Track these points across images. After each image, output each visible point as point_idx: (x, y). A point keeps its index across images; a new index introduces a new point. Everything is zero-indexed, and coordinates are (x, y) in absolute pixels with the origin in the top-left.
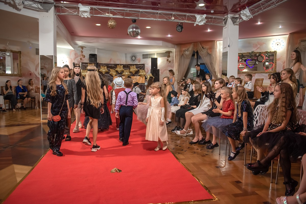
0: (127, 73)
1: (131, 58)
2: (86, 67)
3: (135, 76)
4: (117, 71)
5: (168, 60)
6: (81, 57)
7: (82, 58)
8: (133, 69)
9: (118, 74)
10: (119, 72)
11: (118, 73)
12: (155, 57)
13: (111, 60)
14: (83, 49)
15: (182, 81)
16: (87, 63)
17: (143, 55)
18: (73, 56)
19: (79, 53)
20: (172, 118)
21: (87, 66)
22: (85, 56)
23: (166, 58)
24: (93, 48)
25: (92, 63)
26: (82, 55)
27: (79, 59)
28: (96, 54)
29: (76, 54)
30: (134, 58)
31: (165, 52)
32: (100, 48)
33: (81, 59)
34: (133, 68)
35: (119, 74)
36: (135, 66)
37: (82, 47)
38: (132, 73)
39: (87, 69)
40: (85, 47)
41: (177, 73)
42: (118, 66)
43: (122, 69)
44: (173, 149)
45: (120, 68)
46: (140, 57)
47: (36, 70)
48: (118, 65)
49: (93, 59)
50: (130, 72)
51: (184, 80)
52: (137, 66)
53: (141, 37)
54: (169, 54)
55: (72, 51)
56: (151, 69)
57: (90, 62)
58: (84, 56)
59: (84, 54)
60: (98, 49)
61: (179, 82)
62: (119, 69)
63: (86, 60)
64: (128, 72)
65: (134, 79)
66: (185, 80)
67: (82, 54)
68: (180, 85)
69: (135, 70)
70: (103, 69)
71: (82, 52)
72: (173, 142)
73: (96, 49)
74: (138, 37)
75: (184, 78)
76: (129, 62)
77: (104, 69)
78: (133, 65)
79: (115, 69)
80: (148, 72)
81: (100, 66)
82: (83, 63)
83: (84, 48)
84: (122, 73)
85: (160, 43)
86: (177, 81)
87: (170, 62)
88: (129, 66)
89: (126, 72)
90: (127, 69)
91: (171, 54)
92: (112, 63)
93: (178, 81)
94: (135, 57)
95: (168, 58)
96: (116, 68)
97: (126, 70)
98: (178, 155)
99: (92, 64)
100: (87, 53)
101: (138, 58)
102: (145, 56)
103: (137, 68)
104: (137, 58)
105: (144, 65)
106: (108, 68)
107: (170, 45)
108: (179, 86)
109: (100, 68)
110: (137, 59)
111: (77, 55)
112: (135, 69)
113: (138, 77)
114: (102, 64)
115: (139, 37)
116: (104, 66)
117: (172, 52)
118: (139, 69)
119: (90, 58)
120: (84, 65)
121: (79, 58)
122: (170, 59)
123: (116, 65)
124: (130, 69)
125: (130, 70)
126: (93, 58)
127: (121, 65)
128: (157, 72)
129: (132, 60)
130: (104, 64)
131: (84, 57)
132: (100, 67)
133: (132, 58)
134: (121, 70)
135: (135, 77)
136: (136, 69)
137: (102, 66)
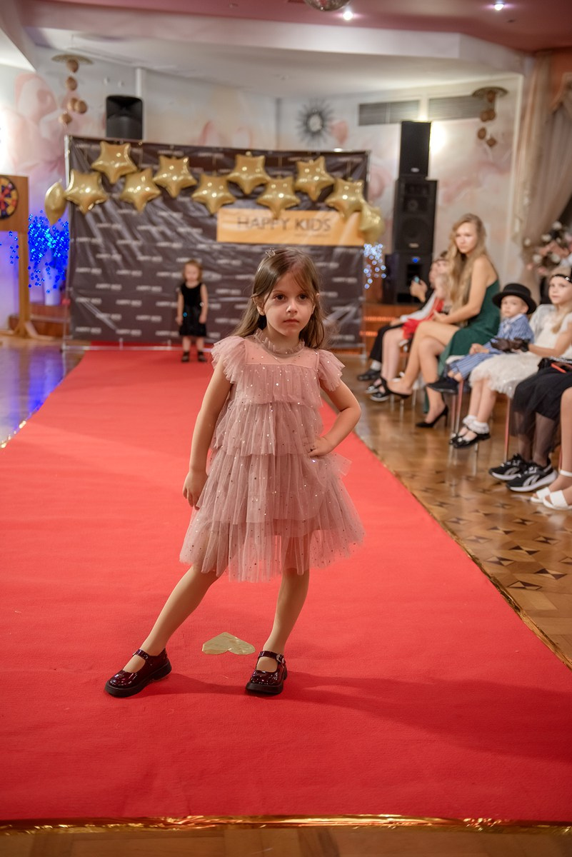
0: (281, 195)
1: (300, 123)
2: (90, 161)
3: (318, 209)
4: (234, 185)
5: (481, 134)
6: (69, 106)
7: (75, 116)
8: (313, 176)
9: (238, 198)
10: (247, 190)
11: (242, 191)
12: (421, 117)
13: (207, 128)
14: (75, 70)
15: (547, 238)
16: (97, 141)
17: (363, 108)
18: (29, 104)
19: (61, 90)
20: (494, 418)
21: (98, 153)
22: (88, 103)
23: (474, 123)
24: (125, 67)
25: (122, 140)
26: (74, 101)
27: (61, 120)
28: (138, 94)
29: (42, 95)
30: (315, 123)
31: (469, 93)
32: (156, 67)
33: (68, 120)
34: (313, 173)
35: (245, 197)
36: (322, 160)
37: (73, 62)
38: (305, 198)
39: (94, 170)
40: (88, 61)
41: (526, 201)
42: (240, 158)
43: (260, 173)
44: (500, 561)
45: (252, 169)
46: (344, 116)
48: (243, 152)
49: (125, 119)
50: (299, 192)
51: (556, 235)
52: (333, 160)
53: (356, 11)
54: (492, 100)
55: (23, 77)
56: (400, 181)
57: (108, 134)
58: (83, 104)
59: (83, 93)
60: (149, 72)
61: (532, 245)
62: (246, 173)
63: (93, 125)
64: (285, 191)
65: (317, 225)
66: (561, 238)
67: (74, 94)
68: (537, 258)
69: (320, 182)
70: (173, 173)
71: (73, 83)
72: (495, 528)
73: (139, 72)
74: (342, 11)
75: (557, 226)
76: (294, 140)
77: (177, 172)
78: (314, 155)
79: (228, 173)
80: (380, 194)
81: (157, 156)
82: (76, 139)
83: (83, 67)
84: (259, 194)
85: (450, 44)
86: (524, 240)
87: (492, 143)
88: (294, 163)
89: (279, 189)
90: (283, 177)
91: (500, 105)
92: (213, 142)
93: (528, 242)
94: (320, 114)
95: (484, 120)
96: (232, 166)
97: (279, 180)
98: (522, 591)
99: (118, 143)
100: (95, 94)
101: (335, 122)
102: (372, 113)
103: (330, 169)
104: (331, 120)
105: (363, 155)
106: (197, 170)
107: (498, 54)
108: (530, 267)
109: (156, 167)
110: (332, 128)
111: (49, 99)
112: (320, 175)
113: (334, 217)
114: (167, 147)
115: (348, 14)
116: (178, 158)
117: (504, 92)
118: (339, 174)
119: (109, 114)
120: (82, 151)
121: (57, 117)
122: (493, 128)
123: (232, 155)
124: (296, 174)
125: (295, 179)
126: (125, 115)
127: (255, 153)
128: (424, 192)
129: (308, 130)
130: (177, 148)
131: (83, 109)
132: (157, 163)
133: (306, 124)
134: (253, 181)
135: (320, 215)
136: (327, 178)
137: (169, 156)
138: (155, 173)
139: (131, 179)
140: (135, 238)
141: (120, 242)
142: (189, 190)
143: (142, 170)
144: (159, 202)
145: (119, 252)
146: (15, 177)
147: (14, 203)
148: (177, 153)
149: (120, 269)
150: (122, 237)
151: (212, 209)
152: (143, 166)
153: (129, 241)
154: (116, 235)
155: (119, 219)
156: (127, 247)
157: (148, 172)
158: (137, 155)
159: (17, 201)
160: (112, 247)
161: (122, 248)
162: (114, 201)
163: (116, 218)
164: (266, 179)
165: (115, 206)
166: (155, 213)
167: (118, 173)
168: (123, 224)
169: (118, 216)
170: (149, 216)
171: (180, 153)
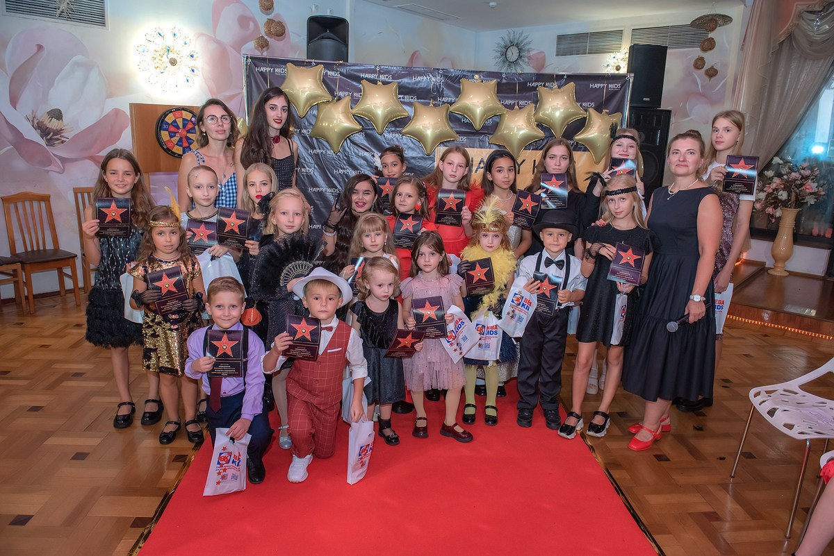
1: (499, 54)
5: (699, 64)
9: (463, 134)
10: (477, 124)
11: (468, 126)
15: (770, 174)
17: (561, 38)
25: (317, 62)
26: (271, 22)
27: (254, 45)
29: (244, 21)
30: (513, 54)
31: (687, 22)
33: (263, 44)
36: (570, 86)
42: (466, 82)
43: (492, 101)
47: (14, 101)
49: (328, 44)
50: (540, 124)
54: (713, 30)
58: (280, 24)
67: (269, 14)
71: (267, 2)
75: (777, 160)
77: (384, 101)
82: (255, 61)
87: (713, 73)
90: (521, 106)
94: (517, 45)
95: (701, 50)
96: (457, 94)
99: (308, 65)
101: (532, 53)
102: (571, 43)
104: (528, 51)
105: (622, 80)
110: (529, 58)
111: (252, 25)
112: (566, 104)
114: (371, 69)
116: (385, 83)
117: (727, 19)
119: (311, 38)
120: (261, 73)
123: (455, 79)
124: (537, 103)
125: (537, 109)
126: (329, 38)
127: (485, 75)
128: (655, 122)
129: (506, 60)
130: (385, 71)
131: (278, 30)
132: (359, 90)
133: (504, 54)
134: (484, 112)
136: (576, 110)
137: (374, 82)
138: (355, 101)
139: (326, 109)
140: (332, 185)
141: (311, 190)
142: (399, 123)
143: (340, 99)
144: (360, 138)
148: (382, 77)
150: (314, 184)
152: (341, 94)
153: (324, 187)
154: (307, 182)
155: (309, 159)
156: (321, 195)
157: (346, 100)
158: (334, 80)
161: (314, 197)
162: (305, 138)
163: (306, 159)
164: (499, 109)
165: (305, 145)
166: (355, 153)
167: (309, 103)
168: (316, 166)
169: (310, 158)
170: (348, 157)
171: (387, 77)
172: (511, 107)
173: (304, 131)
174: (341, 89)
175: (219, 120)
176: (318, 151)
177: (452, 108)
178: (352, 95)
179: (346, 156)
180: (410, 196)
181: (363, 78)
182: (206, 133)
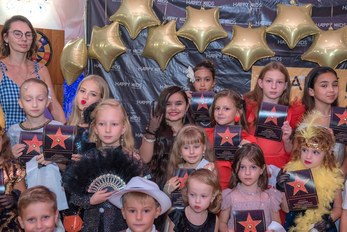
2: (110, 13)
11: (284, 46)
42: (282, 7)
81: (184, 7)
137: (198, 8)
138: (180, 25)
139: (155, 32)
141: (139, 102)
144: (183, 57)
145: (139, 113)
146: (50, 31)
147: (47, 57)
148: (206, 4)
149: (140, 133)
150: (142, 97)
151: (246, 67)
152: (169, 18)
154: (135, 95)
158: (162, 6)
159: (51, 55)
160: (132, 108)
161: (141, 109)
162: (136, 57)
163: (136, 75)
164: (314, 30)
165: (135, 62)
166: (180, 71)
167: (140, 27)
168: (144, 82)
169: (139, 75)
170: (173, 74)
171: (210, 3)
172: (326, 29)
173: (135, 51)
174: (169, 14)
175: (24, 36)
176: (147, 68)
177: (268, 30)
178: (178, 19)
179: (171, 73)
180: (227, 109)
181: (188, 5)
182: (8, 44)
